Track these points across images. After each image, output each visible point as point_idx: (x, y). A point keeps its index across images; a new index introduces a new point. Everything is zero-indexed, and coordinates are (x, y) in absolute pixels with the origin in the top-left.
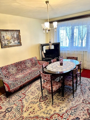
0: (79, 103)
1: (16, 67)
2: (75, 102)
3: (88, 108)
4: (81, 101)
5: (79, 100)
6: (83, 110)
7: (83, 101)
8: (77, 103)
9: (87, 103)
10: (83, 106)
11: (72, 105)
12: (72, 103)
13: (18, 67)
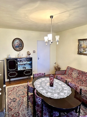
0: (21, 110)
1: (79, 74)
2: (24, 108)
3: (12, 111)
4: (20, 112)
5: (22, 111)
6: (14, 108)
7: (19, 114)
8: (22, 108)
9: (15, 115)
10: (16, 110)
11: (24, 105)
12: (25, 106)
13: (80, 76)
